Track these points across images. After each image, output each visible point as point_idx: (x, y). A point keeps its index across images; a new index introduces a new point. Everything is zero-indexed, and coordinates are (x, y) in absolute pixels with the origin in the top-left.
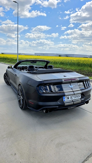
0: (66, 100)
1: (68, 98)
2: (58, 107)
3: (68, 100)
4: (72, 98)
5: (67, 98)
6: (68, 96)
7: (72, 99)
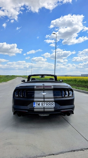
0: (36, 106)
1: (39, 105)
2: (27, 111)
3: (39, 106)
4: (44, 104)
5: (37, 104)
6: (39, 103)
7: (43, 106)
